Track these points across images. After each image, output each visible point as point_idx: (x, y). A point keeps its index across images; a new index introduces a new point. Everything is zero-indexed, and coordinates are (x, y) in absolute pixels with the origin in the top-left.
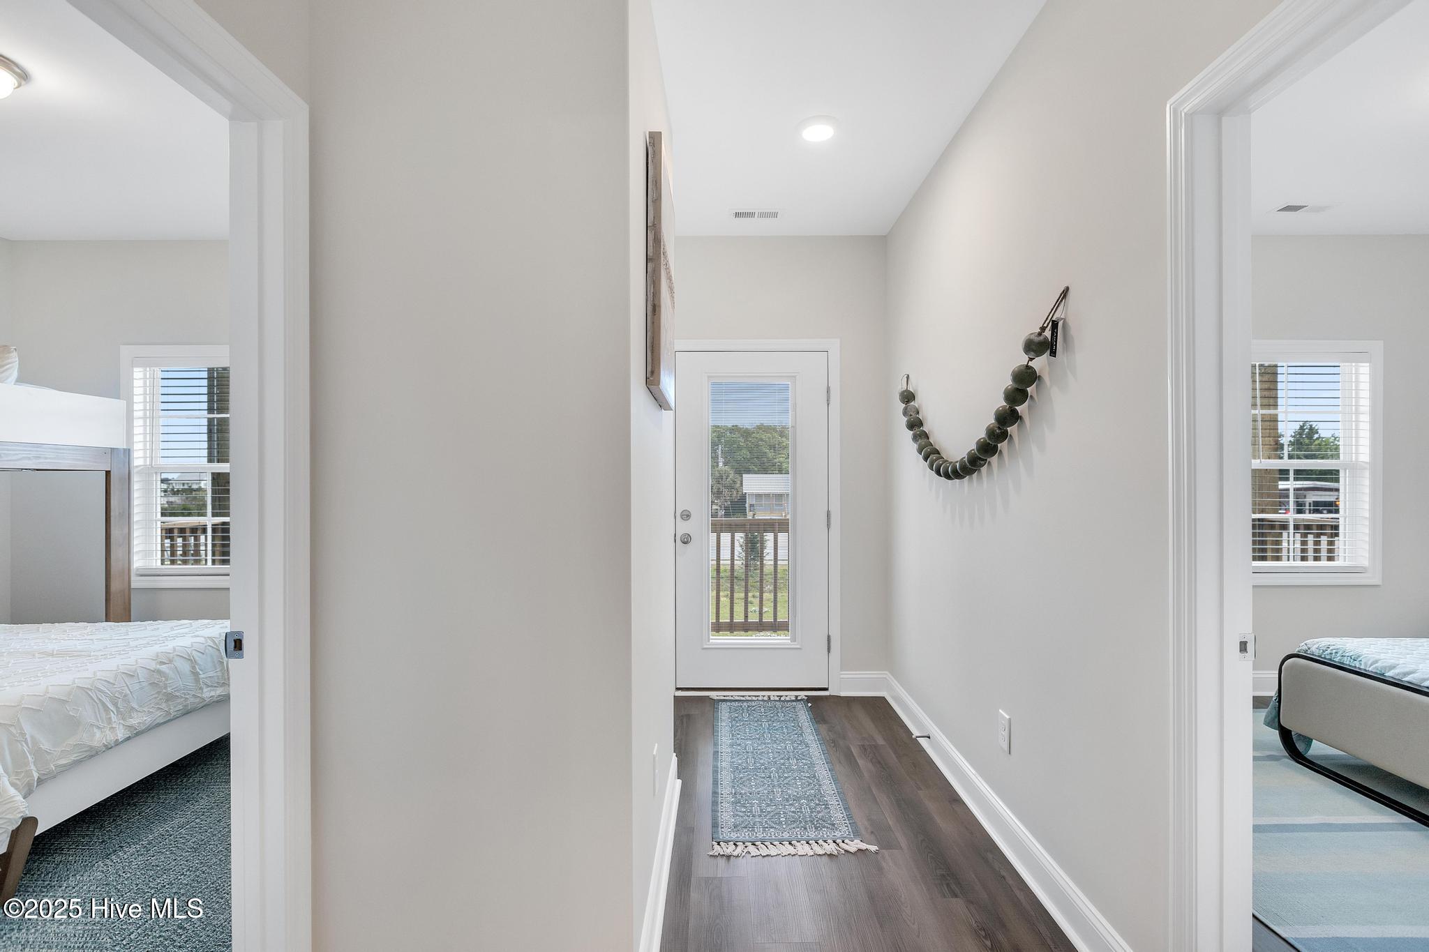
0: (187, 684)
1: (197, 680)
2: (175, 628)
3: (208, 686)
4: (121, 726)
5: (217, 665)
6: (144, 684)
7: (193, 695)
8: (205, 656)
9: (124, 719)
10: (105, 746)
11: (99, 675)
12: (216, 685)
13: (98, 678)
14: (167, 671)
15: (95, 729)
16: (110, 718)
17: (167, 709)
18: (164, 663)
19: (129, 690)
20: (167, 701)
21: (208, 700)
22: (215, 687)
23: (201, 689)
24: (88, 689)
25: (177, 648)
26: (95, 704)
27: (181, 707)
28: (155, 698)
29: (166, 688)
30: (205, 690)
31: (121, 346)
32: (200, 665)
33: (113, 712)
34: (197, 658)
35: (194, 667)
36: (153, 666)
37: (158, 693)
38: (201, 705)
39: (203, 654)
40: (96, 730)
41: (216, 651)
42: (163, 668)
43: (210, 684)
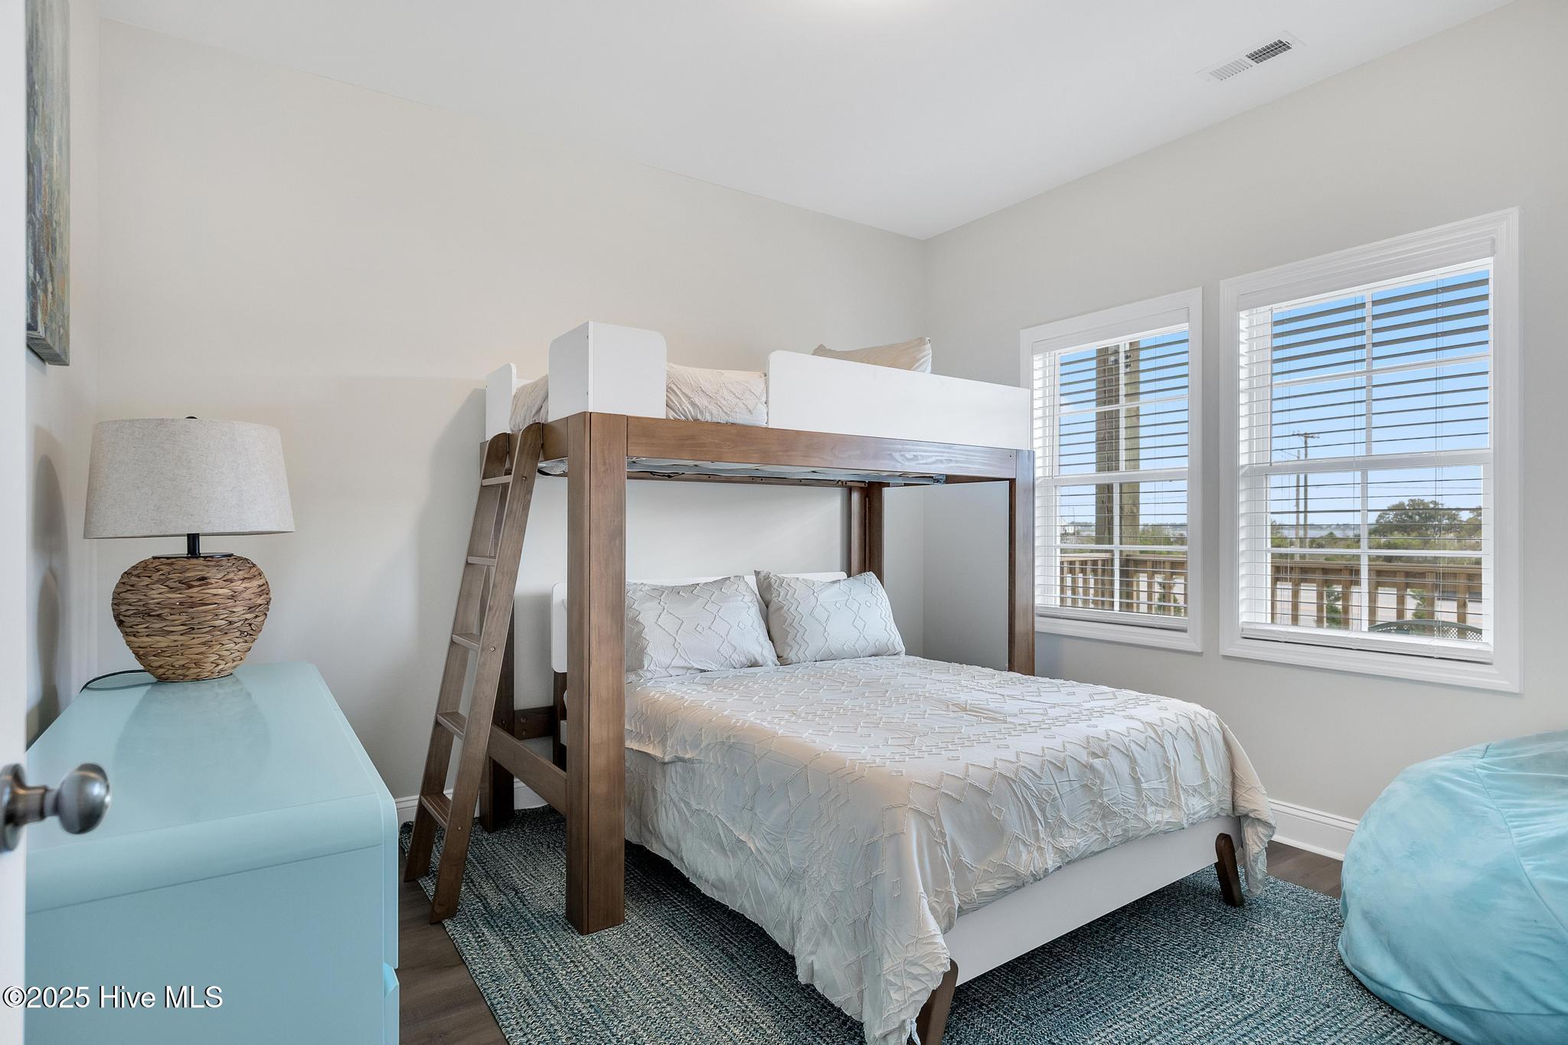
0: (1127, 795)
1: (1139, 790)
2: (1096, 697)
3: (1153, 804)
4: (1050, 847)
5: (1162, 770)
6: (1076, 785)
7: (1135, 815)
8: (1146, 753)
9: (1053, 837)
10: (1033, 875)
11: (1025, 760)
12: (1161, 803)
13: (1021, 764)
14: (1100, 768)
15: (1021, 845)
16: (1038, 831)
17: (1103, 831)
18: (1097, 756)
19: (1059, 793)
20: (1104, 817)
21: (1153, 827)
22: (1161, 806)
23: (1144, 806)
24: (1011, 779)
25: (1111, 733)
26: (1020, 804)
27: (1119, 831)
28: (1089, 810)
29: (1101, 797)
30: (1150, 809)
31: (1021, 331)
32: (1142, 767)
33: (1041, 824)
34: (1137, 756)
35: (1133, 769)
36: (1084, 758)
37: (1093, 802)
38: (1145, 833)
39: (1145, 750)
40: (1022, 848)
41: (1159, 746)
42: (1097, 763)
43: (1155, 801)
